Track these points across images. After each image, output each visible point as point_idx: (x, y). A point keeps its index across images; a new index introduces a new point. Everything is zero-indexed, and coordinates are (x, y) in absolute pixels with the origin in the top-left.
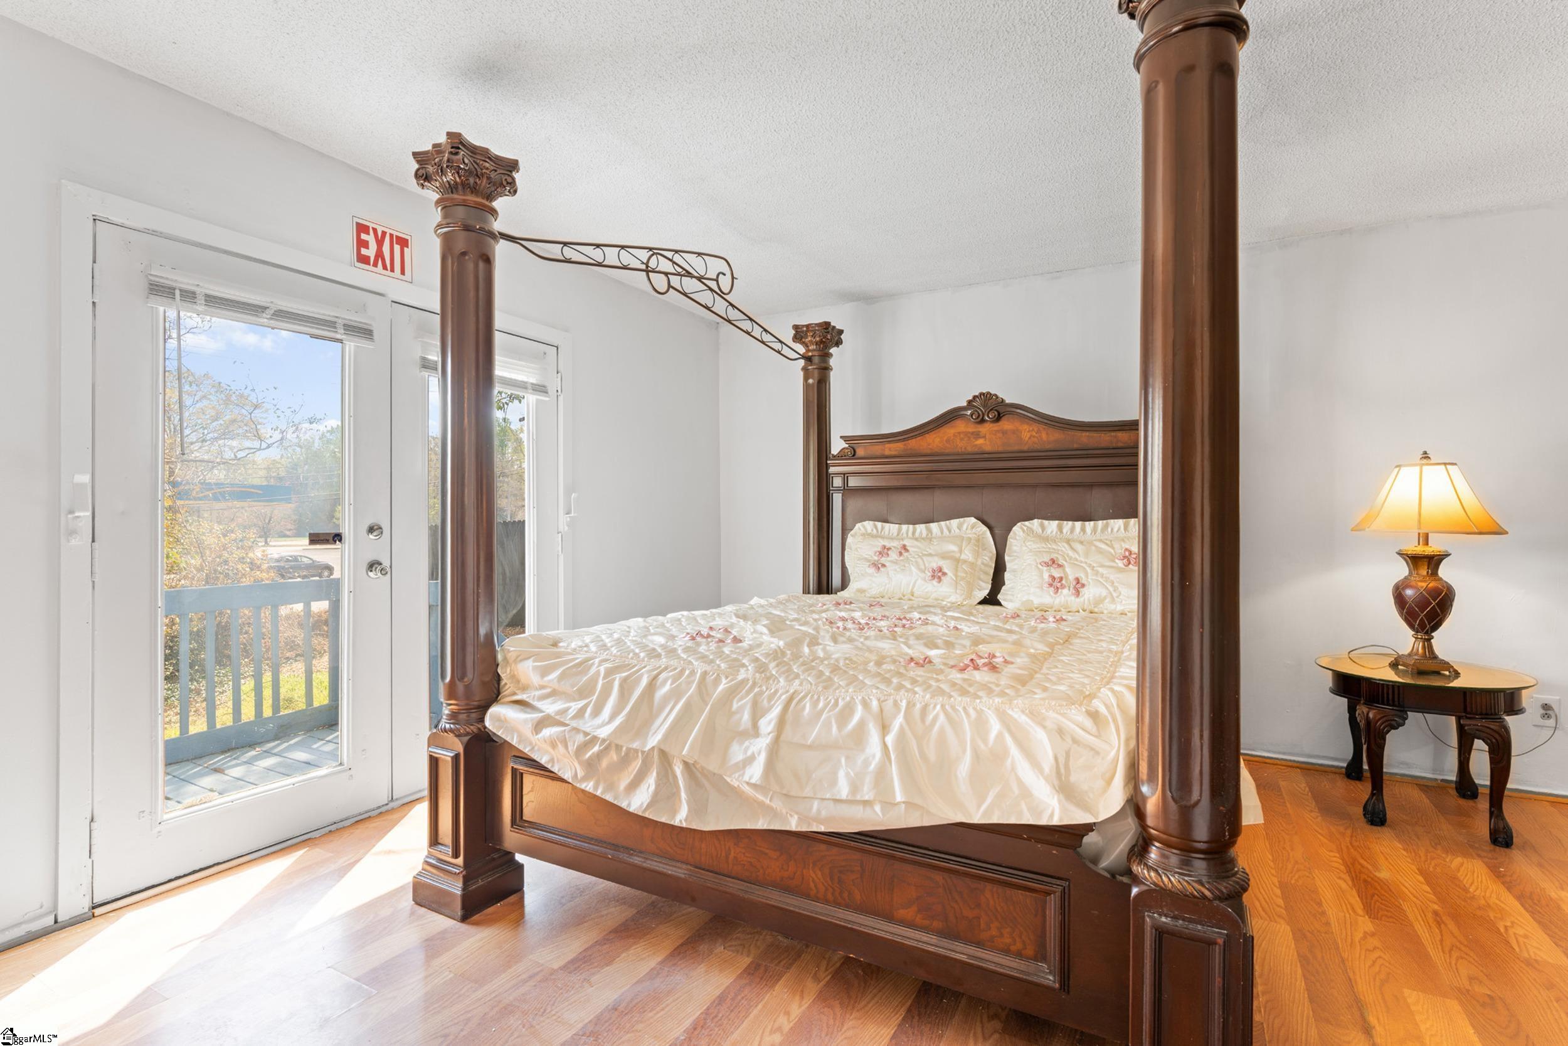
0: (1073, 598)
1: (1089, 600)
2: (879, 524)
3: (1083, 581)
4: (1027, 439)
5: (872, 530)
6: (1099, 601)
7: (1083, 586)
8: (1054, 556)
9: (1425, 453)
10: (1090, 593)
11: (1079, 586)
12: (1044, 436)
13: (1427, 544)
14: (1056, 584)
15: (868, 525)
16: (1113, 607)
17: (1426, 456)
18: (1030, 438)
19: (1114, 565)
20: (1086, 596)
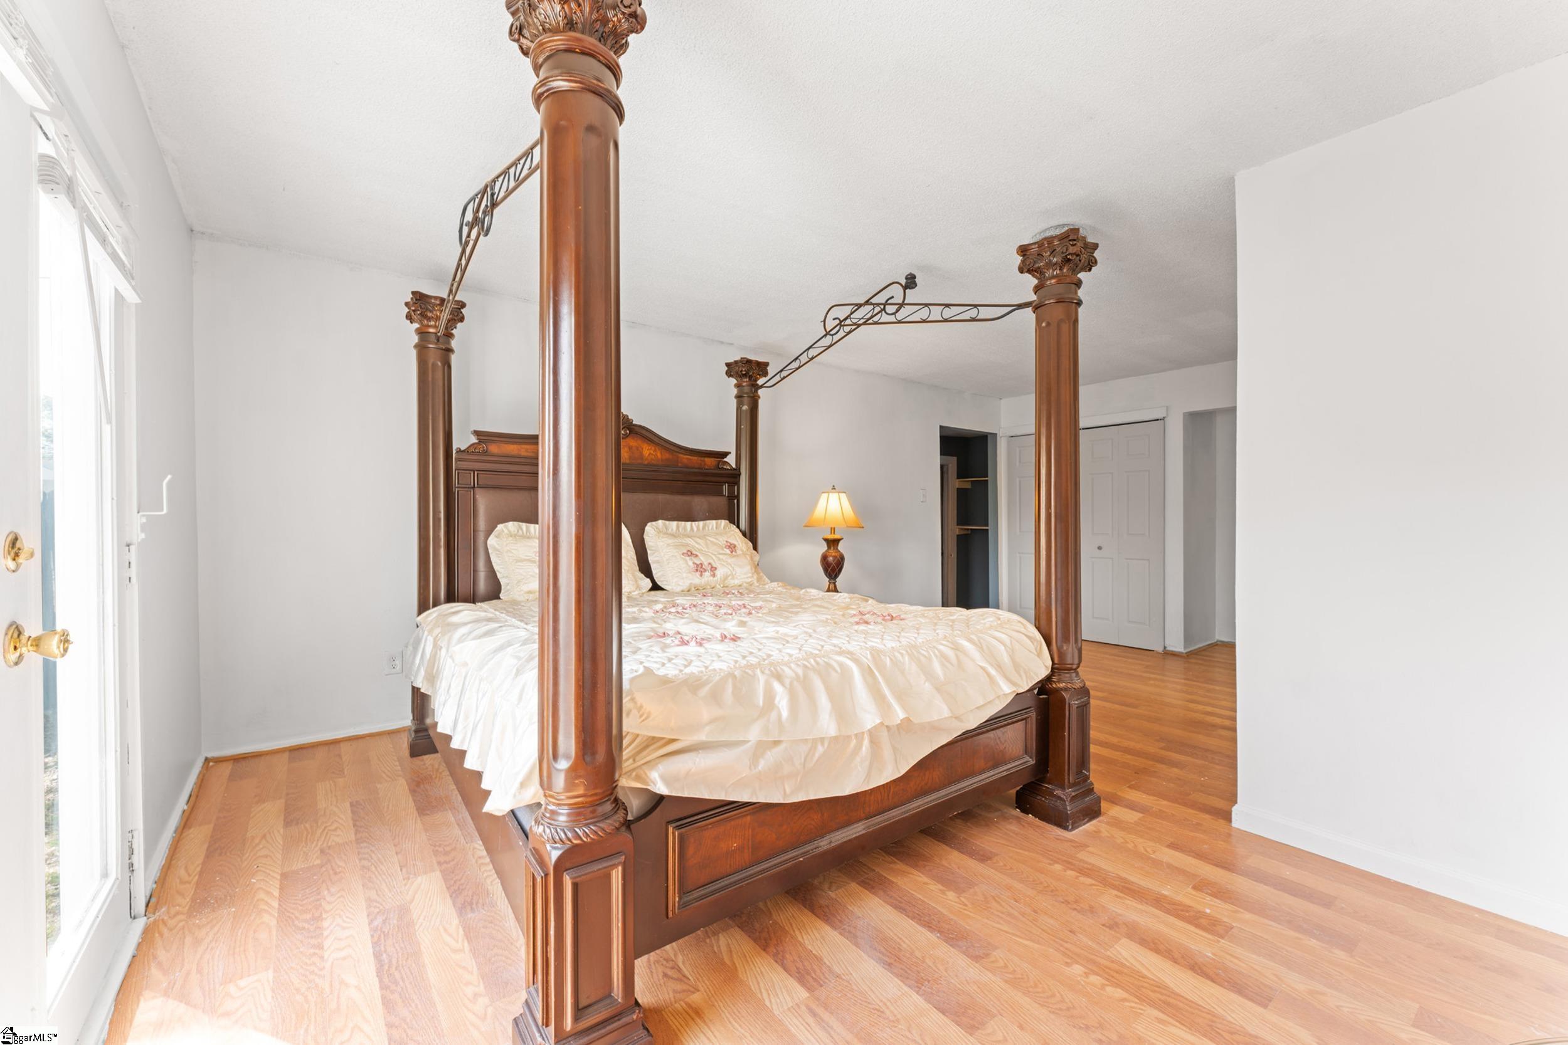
0: (712, 578)
1: (721, 579)
2: (524, 525)
3: (714, 565)
4: (647, 455)
5: (518, 531)
6: (726, 578)
7: (716, 568)
8: (689, 548)
9: (834, 486)
10: (719, 573)
11: (713, 569)
12: (659, 454)
13: (834, 533)
14: (700, 569)
15: (511, 526)
16: (732, 582)
17: (834, 488)
18: (649, 455)
19: (724, 552)
20: (719, 576)
